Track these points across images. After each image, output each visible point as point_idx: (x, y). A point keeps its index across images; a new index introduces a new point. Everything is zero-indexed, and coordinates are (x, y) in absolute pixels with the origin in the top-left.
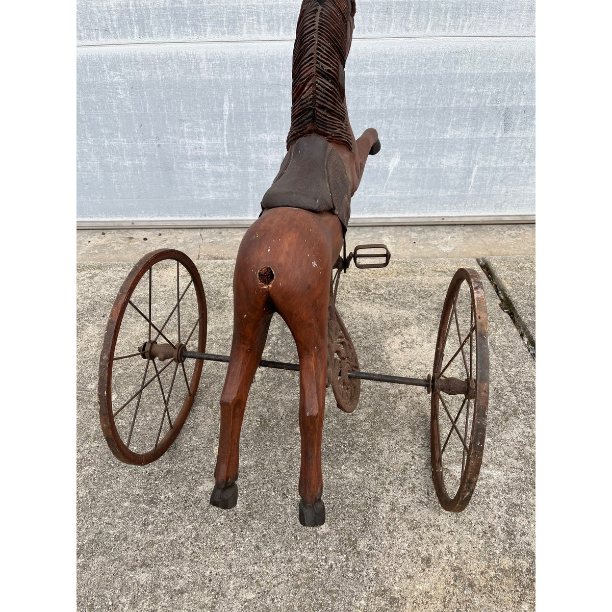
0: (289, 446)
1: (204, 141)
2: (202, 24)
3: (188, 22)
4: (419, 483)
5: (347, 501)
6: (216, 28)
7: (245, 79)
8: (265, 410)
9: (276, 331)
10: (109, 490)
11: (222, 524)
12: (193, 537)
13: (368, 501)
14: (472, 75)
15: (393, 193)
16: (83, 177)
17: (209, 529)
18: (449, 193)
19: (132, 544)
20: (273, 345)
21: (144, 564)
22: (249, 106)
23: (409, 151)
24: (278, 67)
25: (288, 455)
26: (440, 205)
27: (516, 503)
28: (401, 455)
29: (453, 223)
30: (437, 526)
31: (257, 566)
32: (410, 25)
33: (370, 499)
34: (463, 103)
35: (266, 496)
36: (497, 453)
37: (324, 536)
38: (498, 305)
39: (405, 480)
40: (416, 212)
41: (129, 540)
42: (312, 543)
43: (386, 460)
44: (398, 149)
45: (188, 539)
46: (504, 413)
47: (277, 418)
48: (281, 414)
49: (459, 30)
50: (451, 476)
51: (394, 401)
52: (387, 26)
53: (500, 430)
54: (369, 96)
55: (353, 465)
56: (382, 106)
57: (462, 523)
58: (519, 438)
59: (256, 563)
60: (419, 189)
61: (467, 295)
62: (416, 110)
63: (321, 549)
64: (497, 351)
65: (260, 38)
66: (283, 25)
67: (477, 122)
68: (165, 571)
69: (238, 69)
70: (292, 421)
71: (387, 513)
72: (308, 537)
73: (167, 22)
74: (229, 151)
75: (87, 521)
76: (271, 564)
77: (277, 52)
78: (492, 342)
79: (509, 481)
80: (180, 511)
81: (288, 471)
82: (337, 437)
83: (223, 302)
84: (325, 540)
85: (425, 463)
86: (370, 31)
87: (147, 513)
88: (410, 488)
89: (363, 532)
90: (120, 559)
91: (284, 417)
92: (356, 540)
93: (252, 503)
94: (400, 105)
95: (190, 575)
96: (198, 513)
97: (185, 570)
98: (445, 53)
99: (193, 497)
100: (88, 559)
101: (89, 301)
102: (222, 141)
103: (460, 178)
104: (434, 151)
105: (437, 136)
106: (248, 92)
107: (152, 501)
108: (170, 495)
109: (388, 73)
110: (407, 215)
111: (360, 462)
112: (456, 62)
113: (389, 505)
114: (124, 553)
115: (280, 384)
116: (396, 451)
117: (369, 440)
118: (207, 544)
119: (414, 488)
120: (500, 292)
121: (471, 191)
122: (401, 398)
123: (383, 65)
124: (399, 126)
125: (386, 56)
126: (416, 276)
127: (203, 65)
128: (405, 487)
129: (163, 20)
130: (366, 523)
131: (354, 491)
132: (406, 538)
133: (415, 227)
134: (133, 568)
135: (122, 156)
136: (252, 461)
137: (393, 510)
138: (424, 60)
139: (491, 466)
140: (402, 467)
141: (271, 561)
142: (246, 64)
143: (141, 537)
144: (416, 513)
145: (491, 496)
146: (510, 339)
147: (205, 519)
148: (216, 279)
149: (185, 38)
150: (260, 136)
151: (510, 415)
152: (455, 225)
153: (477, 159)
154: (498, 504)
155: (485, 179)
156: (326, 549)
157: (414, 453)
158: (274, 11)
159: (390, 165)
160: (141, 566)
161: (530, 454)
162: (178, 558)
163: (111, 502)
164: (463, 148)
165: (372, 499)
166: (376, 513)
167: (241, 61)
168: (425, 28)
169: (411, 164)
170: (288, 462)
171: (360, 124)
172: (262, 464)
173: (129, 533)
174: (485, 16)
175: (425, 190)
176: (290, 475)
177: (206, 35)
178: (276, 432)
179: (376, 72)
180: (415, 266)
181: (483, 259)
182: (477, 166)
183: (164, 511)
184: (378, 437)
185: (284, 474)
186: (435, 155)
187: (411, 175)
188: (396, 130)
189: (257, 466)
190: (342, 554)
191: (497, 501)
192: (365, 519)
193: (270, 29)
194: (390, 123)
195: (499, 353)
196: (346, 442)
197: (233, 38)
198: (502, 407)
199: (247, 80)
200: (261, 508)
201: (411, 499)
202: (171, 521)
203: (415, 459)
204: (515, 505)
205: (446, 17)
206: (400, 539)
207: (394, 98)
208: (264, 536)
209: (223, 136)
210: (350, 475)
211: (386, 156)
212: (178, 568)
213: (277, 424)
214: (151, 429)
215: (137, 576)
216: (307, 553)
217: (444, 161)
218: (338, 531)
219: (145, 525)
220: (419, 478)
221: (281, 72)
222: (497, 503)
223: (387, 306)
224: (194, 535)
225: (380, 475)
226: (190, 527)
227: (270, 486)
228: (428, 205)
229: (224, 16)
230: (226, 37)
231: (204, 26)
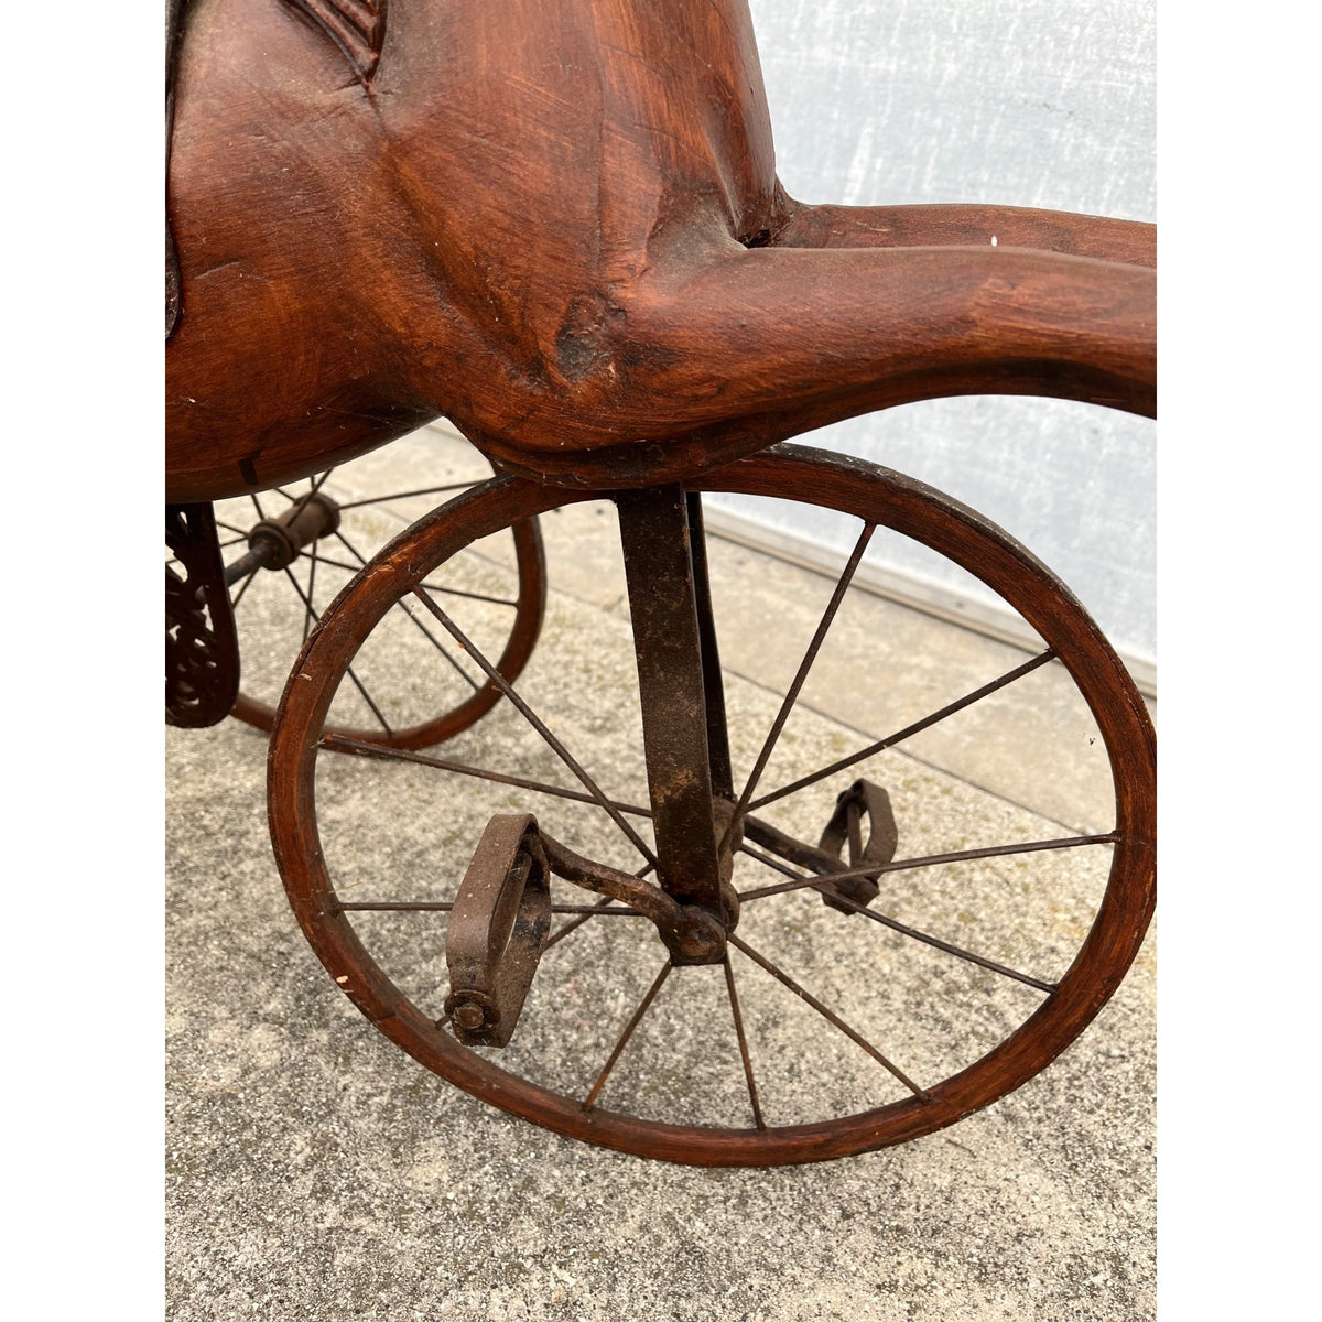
7: (940, 76)
24: (1062, 41)
69: (927, 40)
167: (942, 12)
199: (945, 80)
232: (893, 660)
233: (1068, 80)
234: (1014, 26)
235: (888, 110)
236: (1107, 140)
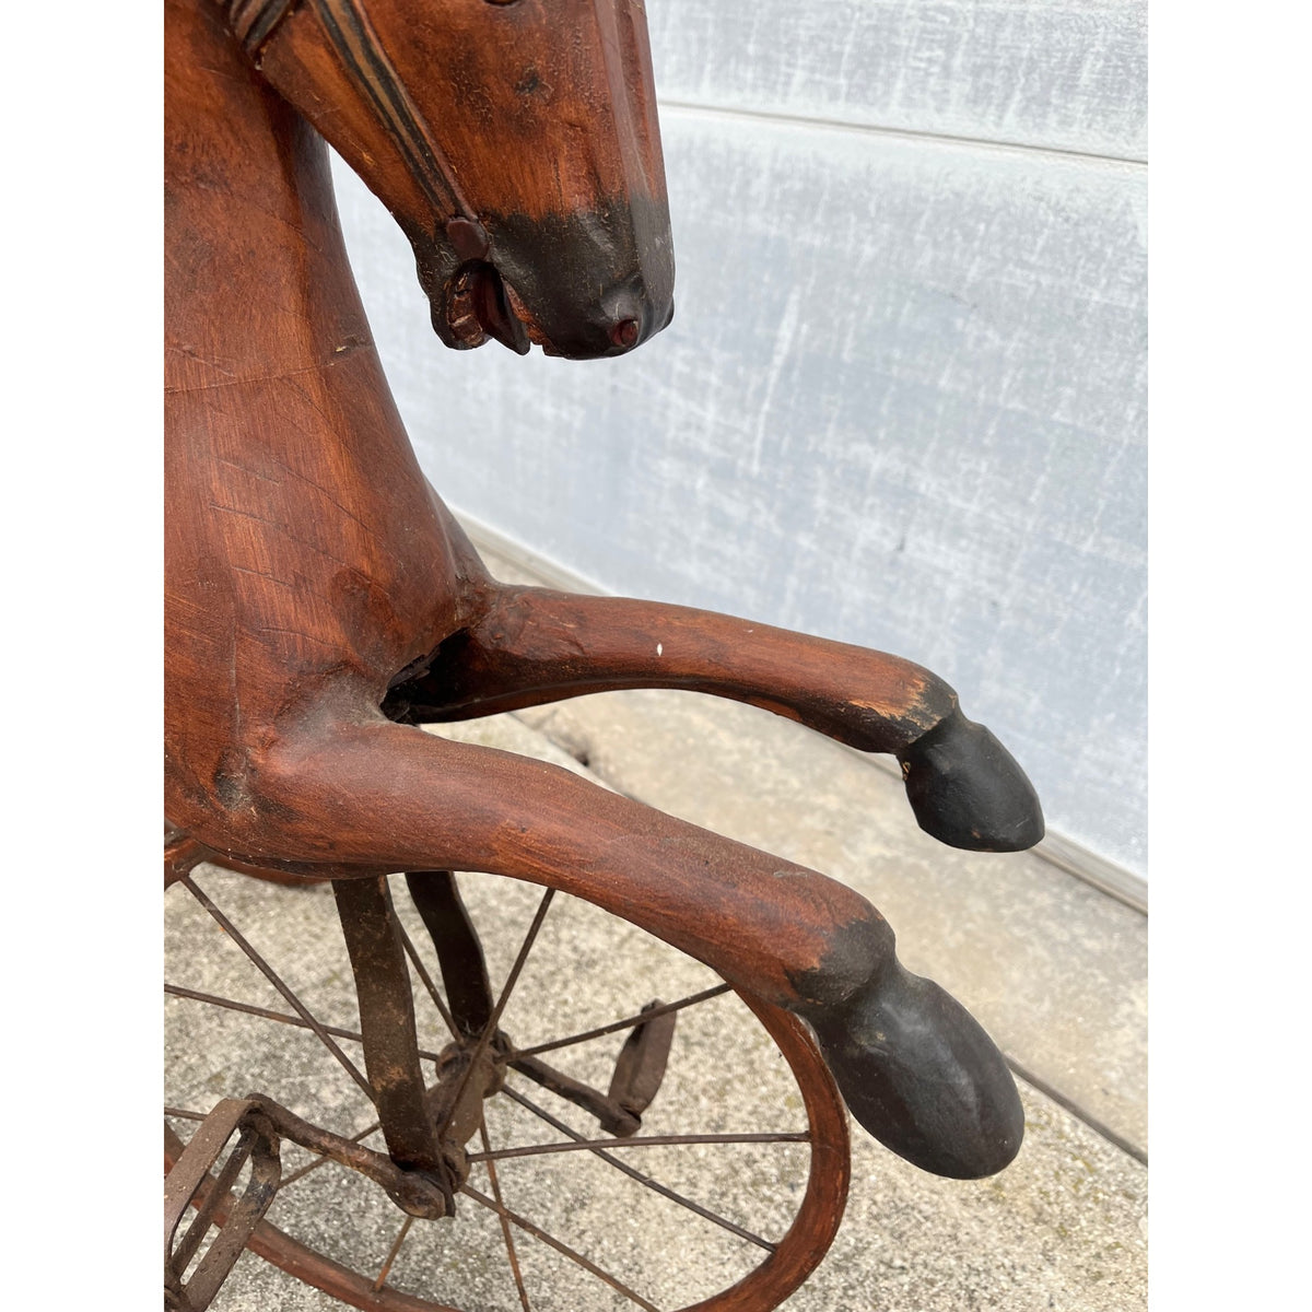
1: (711, 414)
2: (784, 56)
3: (751, 49)
6: (818, 77)
7: (859, 256)
22: (849, 342)
24: (969, 236)
65: (939, 123)
66: (1023, 90)
69: (848, 221)
73: (702, 41)
74: (762, 462)
77: (979, 182)
102: (754, 426)
106: (856, 298)
126: (1051, 1261)
127: (760, 185)
129: (693, 35)
142: (872, 208)
149: (734, 99)
150: (855, 447)
158: (1006, 34)
167: (862, 196)
177: (786, 94)
193: (977, 98)
197: (859, 113)
199: (863, 260)
209: (757, 413)
221: (974, 256)
229: (850, 37)
230: (837, 111)
231: (789, 65)
232: (800, 798)
233: (973, 273)
234: (925, 218)
235: (812, 281)
236: (1007, 336)
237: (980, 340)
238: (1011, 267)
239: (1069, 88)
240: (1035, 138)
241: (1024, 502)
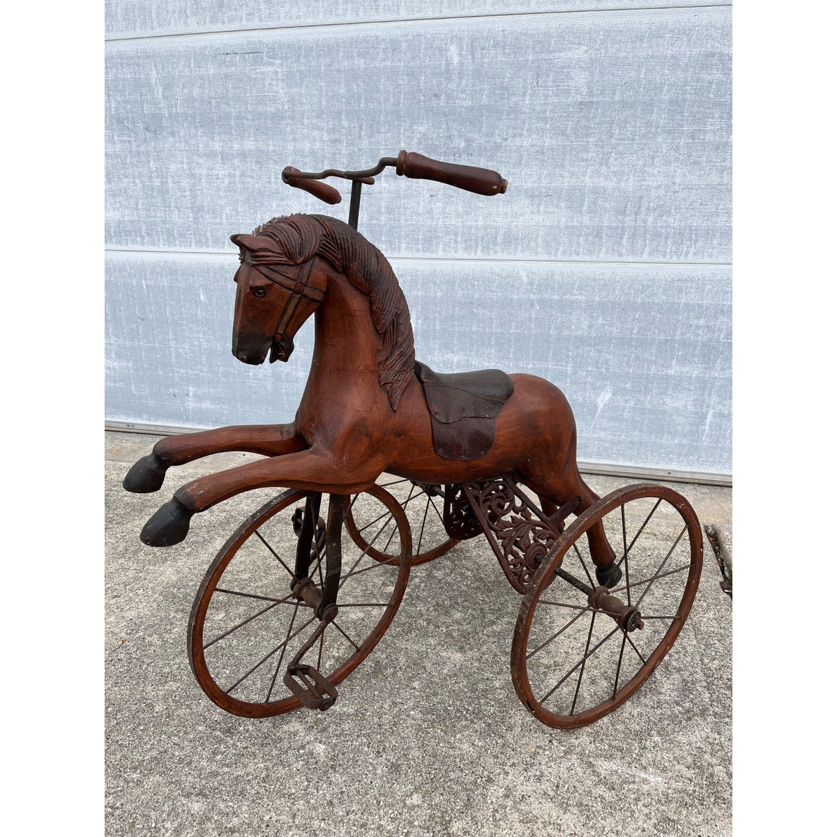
0: (400, 700)
2: (397, 240)
3: (383, 239)
4: (550, 773)
5: (452, 775)
6: (411, 245)
7: (436, 296)
8: (384, 656)
9: (421, 573)
10: (188, 710)
11: (299, 770)
12: (262, 776)
13: (479, 781)
14: (700, 306)
15: (603, 434)
16: (253, 385)
17: (282, 772)
18: (676, 441)
19: (194, 770)
20: (414, 587)
21: (201, 794)
22: (438, 323)
23: (623, 385)
24: (473, 286)
25: (396, 709)
26: (664, 455)
27: (672, 818)
28: (536, 735)
29: (683, 480)
30: (558, 825)
31: (325, 823)
32: (624, 250)
33: (482, 778)
34: (691, 337)
35: (357, 751)
36: (664, 757)
37: (413, 807)
38: (717, 583)
39: (532, 765)
40: (632, 461)
41: (193, 765)
42: (396, 813)
43: (515, 738)
44: (609, 383)
45: (256, 778)
46: (688, 711)
47: (395, 668)
48: (401, 664)
49: (683, 257)
50: (594, 771)
51: (544, 672)
52: (597, 250)
53: (676, 730)
54: (575, 321)
55: (471, 736)
56: (589, 333)
57: (592, 827)
58: (699, 743)
59: (324, 820)
60: (637, 433)
61: (677, 565)
62: (631, 339)
63: (405, 821)
64: (699, 637)
65: (456, 256)
66: (481, 245)
67: (710, 358)
68: (222, 806)
69: (430, 286)
70: (412, 674)
71: (498, 798)
72: (393, 805)
75: (155, 737)
76: (341, 824)
77: (473, 270)
78: (696, 624)
79: (670, 791)
80: (256, 747)
81: (391, 728)
82: (461, 700)
83: (369, 533)
84: (412, 813)
85: (564, 751)
86: (577, 254)
87: (220, 741)
88: (535, 776)
89: (462, 813)
90: (178, 783)
91: (404, 667)
92: (451, 820)
93: (338, 755)
94: (611, 333)
95: (247, 816)
96: (275, 752)
97: (244, 810)
98: (666, 281)
99: (275, 735)
100: (144, 776)
101: (225, 514)
103: (690, 424)
104: (656, 388)
105: (658, 371)
106: (438, 309)
107: (229, 731)
108: (251, 728)
109: (597, 298)
110: (620, 463)
111: (481, 734)
112: (680, 291)
113: (503, 789)
114: (184, 778)
115: (410, 631)
116: (531, 730)
117: (500, 712)
118: (275, 787)
119: (542, 777)
120: (726, 568)
121: (705, 442)
122: (555, 670)
123: (592, 290)
124: (611, 357)
125: (595, 280)
128: (529, 774)
130: (468, 804)
131: (464, 765)
132: (513, 831)
133: (632, 479)
134: (188, 795)
135: (297, 366)
136: (352, 708)
137: (506, 796)
138: (641, 287)
139: (651, 769)
140: (533, 750)
141: (342, 821)
142: (438, 281)
143: (206, 765)
144: (536, 805)
145: (640, 804)
146: (723, 625)
147: (281, 761)
148: (369, 507)
150: (446, 356)
151: (694, 715)
152: (687, 483)
153: (712, 403)
154: (647, 815)
155: (724, 427)
156: (411, 823)
157: (553, 737)
158: (473, 230)
159: (599, 400)
160: (197, 795)
161: (708, 764)
162: (240, 795)
163: (186, 723)
164: (692, 387)
165: (484, 779)
166: (484, 796)
167: (434, 278)
168: (642, 254)
169: (626, 401)
170: (393, 718)
171: (563, 351)
172: (362, 714)
173: (196, 758)
174: (715, 242)
175: (644, 435)
176: (392, 732)
177: (399, 251)
178: (390, 683)
179: (584, 297)
180: (618, 523)
181: (713, 526)
182: (712, 411)
183: (238, 744)
184: (512, 709)
185: (386, 730)
186: (656, 393)
187: (626, 415)
188: (607, 360)
189: (357, 715)
190: (428, 832)
191: (646, 811)
192: (468, 800)
193: (467, 248)
194: (600, 352)
195: (702, 639)
196: (470, 708)
197: (428, 255)
198: (688, 704)
199: (438, 297)
200: (348, 762)
201: (534, 788)
202: (243, 755)
203: (553, 744)
204: (670, 820)
205: (666, 242)
206: (506, 831)
207: (604, 325)
208: (342, 793)
210: (465, 746)
211: (594, 389)
212: (236, 806)
213: (394, 674)
214: (250, 655)
215: (190, 804)
216: (388, 821)
217: (668, 401)
218: (432, 805)
219: (214, 754)
220: (551, 767)
221: (476, 291)
222: (645, 813)
223: (567, 563)
224: (263, 775)
225: (502, 753)
226: (262, 765)
227: (365, 740)
228: (649, 454)
229: (421, 234)
230: (421, 255)
231: (399, 242)
233: (476, 296)
234: (457, 282)
236: (491, 311)
237: (483, 314)
238: (488, 293)
239: (495, 243)
240: (488, 257)
241: (508, 358)
